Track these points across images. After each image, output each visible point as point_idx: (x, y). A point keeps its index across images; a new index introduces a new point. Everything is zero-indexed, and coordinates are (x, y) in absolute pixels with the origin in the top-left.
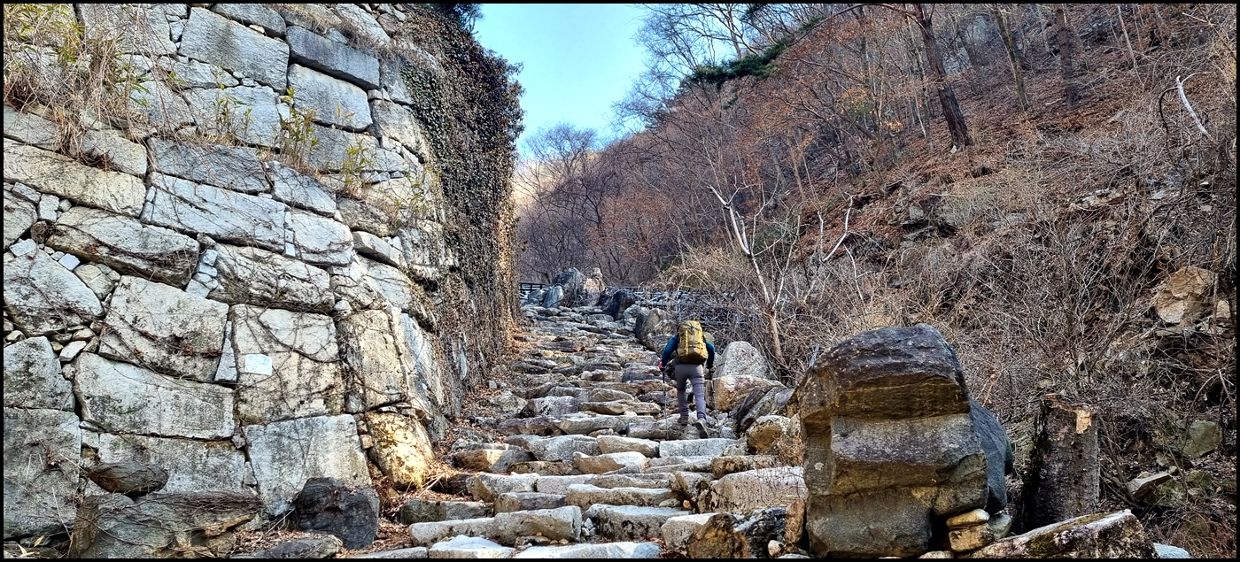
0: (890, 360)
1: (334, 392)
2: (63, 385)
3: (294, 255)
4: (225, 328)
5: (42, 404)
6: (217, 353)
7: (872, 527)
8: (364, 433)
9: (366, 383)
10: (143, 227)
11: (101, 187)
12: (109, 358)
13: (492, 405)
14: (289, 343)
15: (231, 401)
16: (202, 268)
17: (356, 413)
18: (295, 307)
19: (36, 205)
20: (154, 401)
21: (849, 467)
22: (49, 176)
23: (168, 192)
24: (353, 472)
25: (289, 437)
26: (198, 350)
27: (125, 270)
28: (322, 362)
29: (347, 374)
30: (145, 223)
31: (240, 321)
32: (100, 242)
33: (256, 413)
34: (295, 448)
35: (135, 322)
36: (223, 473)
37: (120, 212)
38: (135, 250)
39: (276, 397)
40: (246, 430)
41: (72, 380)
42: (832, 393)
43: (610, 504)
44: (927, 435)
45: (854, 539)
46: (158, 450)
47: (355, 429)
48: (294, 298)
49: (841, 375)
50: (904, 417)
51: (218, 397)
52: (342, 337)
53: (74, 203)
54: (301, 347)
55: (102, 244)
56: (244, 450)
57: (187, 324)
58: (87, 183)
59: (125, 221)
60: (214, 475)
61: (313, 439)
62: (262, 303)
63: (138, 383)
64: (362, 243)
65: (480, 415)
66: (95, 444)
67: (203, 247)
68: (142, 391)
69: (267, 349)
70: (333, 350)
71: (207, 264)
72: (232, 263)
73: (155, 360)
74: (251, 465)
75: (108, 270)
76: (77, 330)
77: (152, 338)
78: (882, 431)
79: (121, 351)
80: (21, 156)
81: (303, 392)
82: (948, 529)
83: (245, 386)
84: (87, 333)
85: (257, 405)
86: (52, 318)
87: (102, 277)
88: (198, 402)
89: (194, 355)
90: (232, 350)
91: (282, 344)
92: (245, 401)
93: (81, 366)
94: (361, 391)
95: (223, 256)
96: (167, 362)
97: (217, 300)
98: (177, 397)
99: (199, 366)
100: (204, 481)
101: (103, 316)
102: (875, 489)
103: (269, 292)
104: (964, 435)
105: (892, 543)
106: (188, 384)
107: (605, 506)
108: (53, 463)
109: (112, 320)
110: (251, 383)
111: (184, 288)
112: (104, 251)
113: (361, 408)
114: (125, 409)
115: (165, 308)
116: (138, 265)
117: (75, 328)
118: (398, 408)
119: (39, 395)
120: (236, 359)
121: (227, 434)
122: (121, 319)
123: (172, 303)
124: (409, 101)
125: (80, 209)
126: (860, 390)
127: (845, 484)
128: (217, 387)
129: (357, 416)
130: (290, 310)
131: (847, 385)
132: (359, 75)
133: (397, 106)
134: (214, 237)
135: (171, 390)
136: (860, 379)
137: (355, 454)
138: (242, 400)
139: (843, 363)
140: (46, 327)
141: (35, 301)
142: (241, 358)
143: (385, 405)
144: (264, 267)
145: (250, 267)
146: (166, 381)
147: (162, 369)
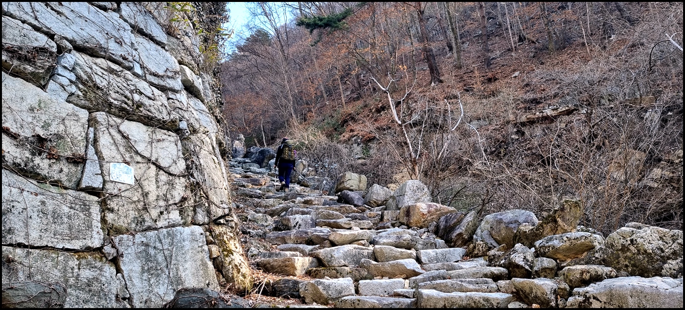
1: (186, 205)
3: (140, 74)
4: (87, 134)
6: (82, 159)
8: (211, 243)
9: (210, 197)
14: (147, 155)
15: (98, 210)
16: (60, 70)
17: (203, 224)
18: (149, 121)
20: (19, 206)
24: (206, 280)
25: (155, 247)
26: (62, 154)
28: (175, 175)
29: (195, 187)
31: (102, 129)
33: (122, 223)
34: (160, 258)
36: (95, 287)
39: (140, 207)
40: (116, 240)
46: (26, 262)
47: (205, 240)
48: (149, 114)
51: (85, 205)
52: (188, 153)
54: (157, 160)
56: (115, 261)
57: (49, 125)
60: (87, 289)
61: (174, 249)
62: (121, 114)
64: (185, 75)
69: (128, 159)
70: (182, 165)
72: (89, 70)
73: (18, 161)
74: (123, 277)
81: (162, 203)
83: (110, 194)
85: (124, 215)
88: (66, 209)
89: (58, 159)
90: (96, 158)
91: (141, 156)
92: (112, 210)
95: (80, 62)
96: (31, 164)
97: (77, 105)
98: (43, 203)
99: (63, 171)
100: (78, 297)
103: (126, 103)
106: (54, 190)
110: (115, 192)
111: (43, 87)
113: (206, 220)
115: (25, 106)
118: (227, 221)
120: (101, 166)
121: (97, 244)
123: (32, 102)
128: (83, 194)
129: (204, 227)
130: (145, 124)
134: (71, 42)
135: (36, 195)
137: (206, 263)
138: (109, 209)
142: (106, 166)
143: (220, 218)
144: (118, 79)
145: (106, 77)
146: (31, 185)
147: (26, 171)
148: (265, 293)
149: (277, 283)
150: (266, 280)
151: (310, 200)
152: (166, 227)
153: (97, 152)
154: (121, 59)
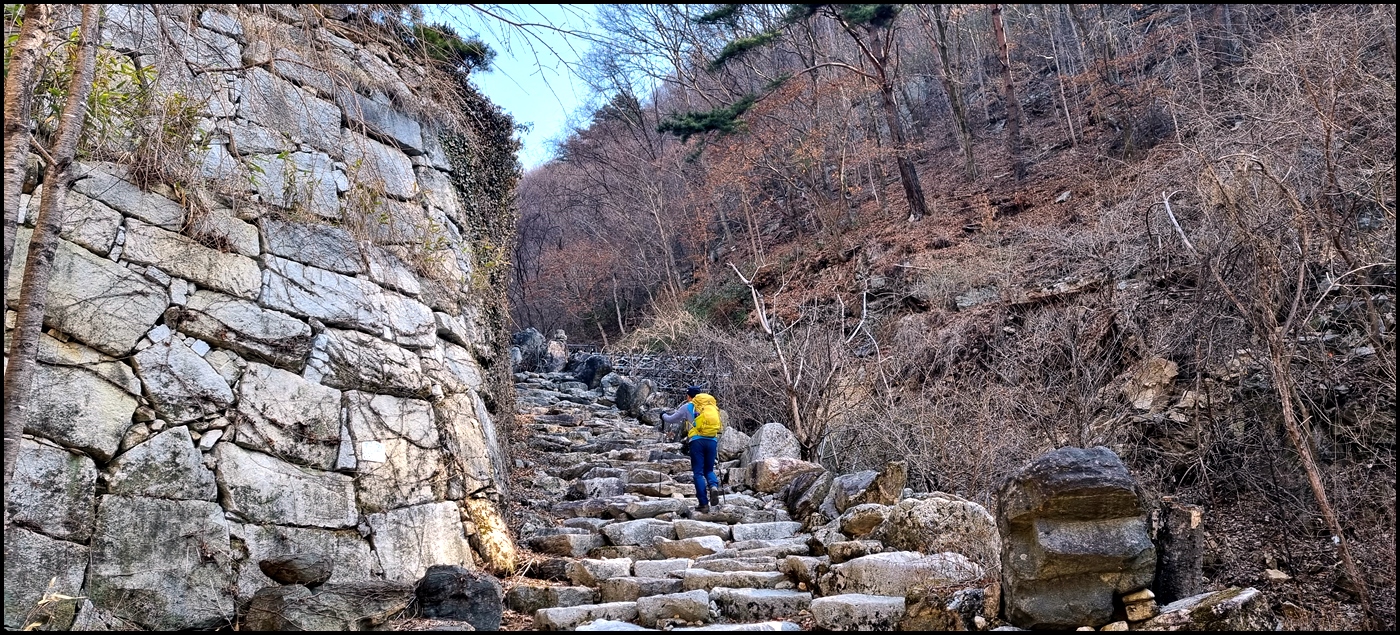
0: (1084, 476)
1: (439, 479)
2: (207, 476)
3: (390, 338)
4: (341, 415)
5: (190, 495)
6: (337, 440)
7: (1071, 604)
8: (466, 519)
9: (465, 469)
10: (263, 311)
11: (223, 270)
12: (244, 447)
13: (536, 486)
14: (398, 429)
15: (353, 489)
16: (315, 353)
17: (457, 500)
18: (400, 393)
19: (167, 288)
20: (288, 490)
21: (1056, 558)
22: (177, 259)
23: (281, 275)
24: (459, 558)
25: (406, 525)
26: (320, 438)
27: (252, 356)
28: (426, 448)
29: (448, 459)
30: (263, 307)
31: (354, 407)
32: (227, 327)
33: (374, 501)
34: (412, 535)
35: (264, 410)
36: (353, 562)
37: (241, 295)
38: (259, 336)
39: (391, 485)
40: (370, 519)
41: (215, 470)
42: (1036, 501)
43: (728, 587)
44: (1113, 533)
45: (1058, 613)
46: (296, 539)
47: (459, 516)
48: (400, 384)
49: (1045, 486)
50: (1091, 519)
51: (341, 486)
52: (441, 422)
53: (200, 287)
54: (408, 434)
55: (230, 330)
56: (369, 539)
57: (308, 411)
58: (211, 265)
59: (246, 305)
60: (346, 564)
61: (426, 526)
62: (371, 389)
63: (272, 473)
64: (441, 324)
65: (531, 497)
66: (241, 535)
67: (315, 331)
68: (276, 480)
69: (379, 437)
70: (434, 436)
71: (319, 349)
72: (340, 347)
73: (285, 449)
74: (376, 553)
75: (235, 356)
76: (213, 419)
77: (280, 426)
78: (1076, 530)
79: (257, 441)
80: (150, 237)
81: (413, 479)
82: (1123, 605)
83: (363, 474)
84: (222, 422)
85: (376, 493)
86: (191, 407)
87: (231, 363)
88: (325, 491)
89: (317, 443)
90: (349, 438)
91: (392, 431)
92: (365, 490)
93: (223, 456)
94: (461, 478)
95: (331, 340)
96: (295, 451)
97: (330, 385)
98: (306, 486)
99: (321, 454)
101: (235, 404)
102: (1073, 575)
103: (376, 377)
104: (1140, 534)
105: (1088, 616)
106: (314, 473)
107: (725, 589)
108: (209, 556)
109: (245, 408)
110: (367, 471)
111: (300, 373)
112: (231, 337)
113: (461, 495)
114: (264, 499)
115: (287, 396)
116: (263, 351)
117: (212, 416)
118: (487, 494)
119: (186, 486)
120: (354, 447)
121: (352, 522)
122: (253, 407)
123: (293, 390)
124: (448, 167)
125: (205, 292)
126: (1061, 498)
127: (1050, 571)
128: (339, 475)
129: (458, 502)
130: (395, 396)
131: (1051, 494)
132: (405, 141)
133: (438, 172)
134: (322, 321)
135: (301, 479)
136: (1062, 489)
137: (460, 541)
138: (362, 489)
139: (1046, 476)
140: (186, 416)
141: (175, 389)
142: (358, 445)
143: (479, 491)
144: (368, 351)
145: (357, 351)
146: (295, 470)
147: (291, 457)
148: (530, 575)
149: (545, 564)
150: (532, 560)
151: (630, 454)
152: (418, 504)
153: (351, 433)
154: (371, 328)
